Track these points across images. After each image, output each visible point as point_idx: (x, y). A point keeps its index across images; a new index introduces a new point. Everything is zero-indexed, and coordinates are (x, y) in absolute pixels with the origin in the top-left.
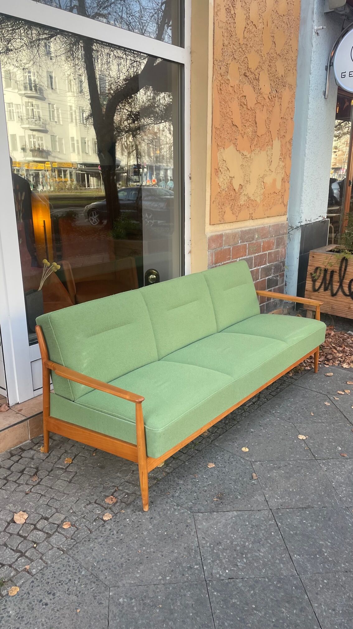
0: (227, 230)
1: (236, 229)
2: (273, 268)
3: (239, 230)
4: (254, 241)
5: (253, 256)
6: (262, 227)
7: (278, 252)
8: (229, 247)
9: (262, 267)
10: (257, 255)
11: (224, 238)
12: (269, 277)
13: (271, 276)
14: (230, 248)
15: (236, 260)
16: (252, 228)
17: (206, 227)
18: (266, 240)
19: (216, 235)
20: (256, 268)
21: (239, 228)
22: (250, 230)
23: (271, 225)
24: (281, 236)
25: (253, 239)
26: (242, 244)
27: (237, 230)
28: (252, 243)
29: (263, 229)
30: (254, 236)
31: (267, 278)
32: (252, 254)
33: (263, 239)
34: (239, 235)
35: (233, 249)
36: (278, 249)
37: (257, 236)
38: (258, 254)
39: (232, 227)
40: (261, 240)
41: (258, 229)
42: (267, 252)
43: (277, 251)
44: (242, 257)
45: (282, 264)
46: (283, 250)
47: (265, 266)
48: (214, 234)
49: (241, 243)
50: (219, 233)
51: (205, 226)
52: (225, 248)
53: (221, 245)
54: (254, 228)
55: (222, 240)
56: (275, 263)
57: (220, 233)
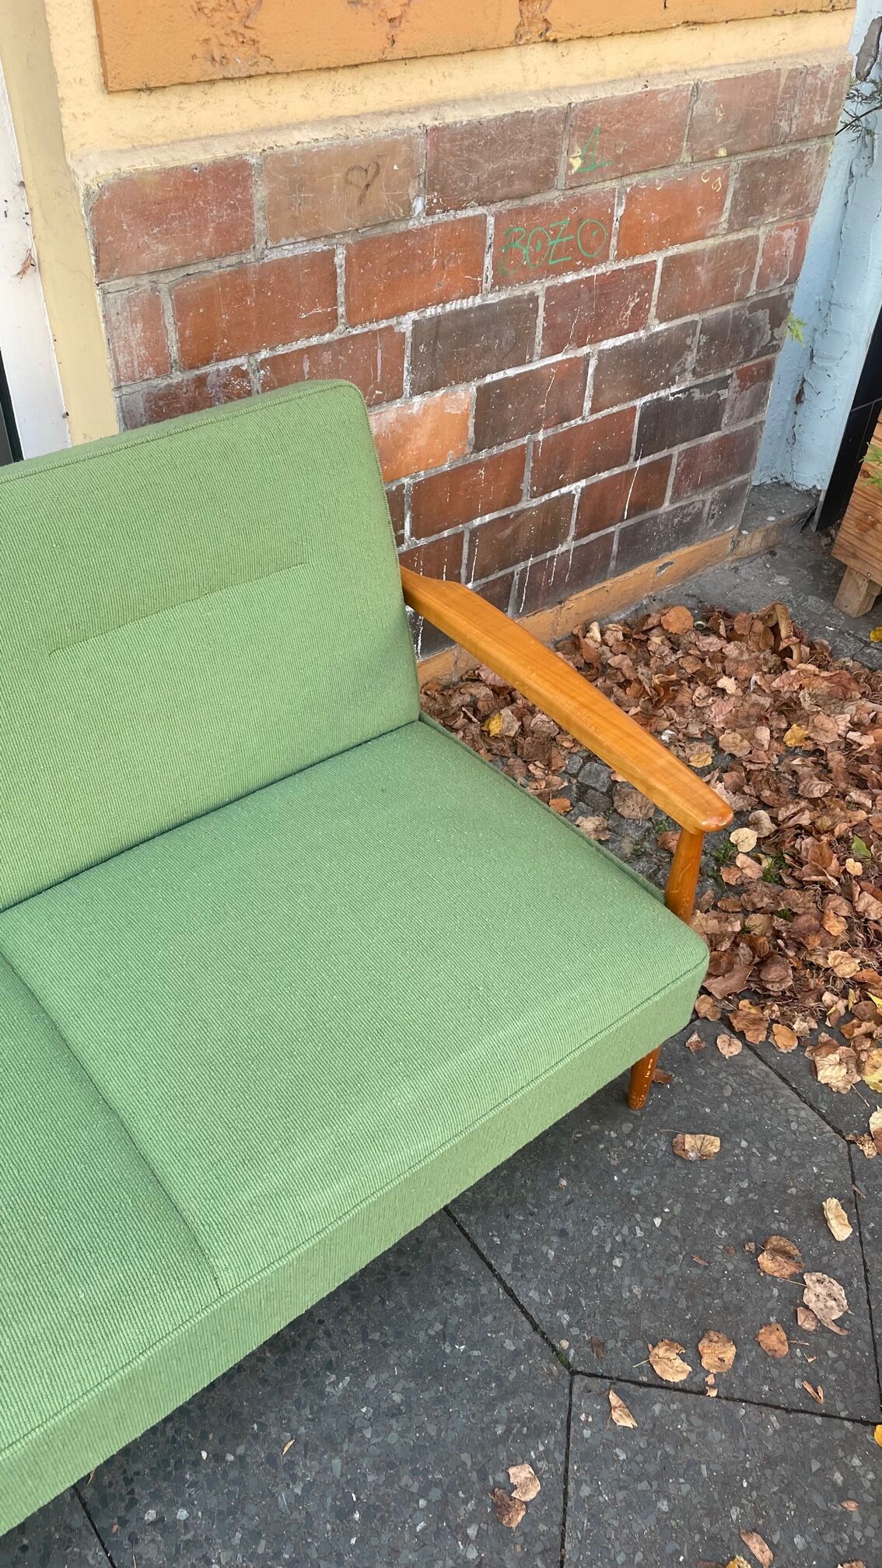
0: (299, 125)
1: (389, 113)
2: (698, 340)
3: (412, 122)
4: (554, 197)
5: (538, 288)
6: (631, 101)
7: (745, 250)
8: (320, 246)
9: (608, 344)
10: (570, 278)
11: (260, 193)
12: (663, 393)
13: (674, 389)
14: (331, 254)
15: (384, 324)
16: (536, 105)
17: (66, 110)
18: (657, 178)
19: (167, 175)
20: (559, 357)
21: (416, 109)
22: (519, 120)
23: (710, 78)
24: (778, 152)
25: (544, 180)
26: (440, 217)
27: (391, 122)
28: (535, 209)
29: (634, 109)
30: (550, 163)
31: (639, 403)
32: (528, 280)
33: (635, 180)
34: (409, 163)
35: (361, 253)
36: (750, 232)
37: (577, 163)
38: (584, 274)
39: (348, 105)
40: (614, 184)
41: (588, 110)
42: (659, 258)
43: (740, 245)
44: (443, 300)
45: (763, 315)
46: (789, 234)
47: (631, 336)
48: (147, 162)
49: (430, 212)
50: (205, 158)
51: (58, 101)
52: (274, 255)
53: (234, 238)
54: (558, 102)
55: (247, 204)
56: (711, 314)
57: (221, 152)
